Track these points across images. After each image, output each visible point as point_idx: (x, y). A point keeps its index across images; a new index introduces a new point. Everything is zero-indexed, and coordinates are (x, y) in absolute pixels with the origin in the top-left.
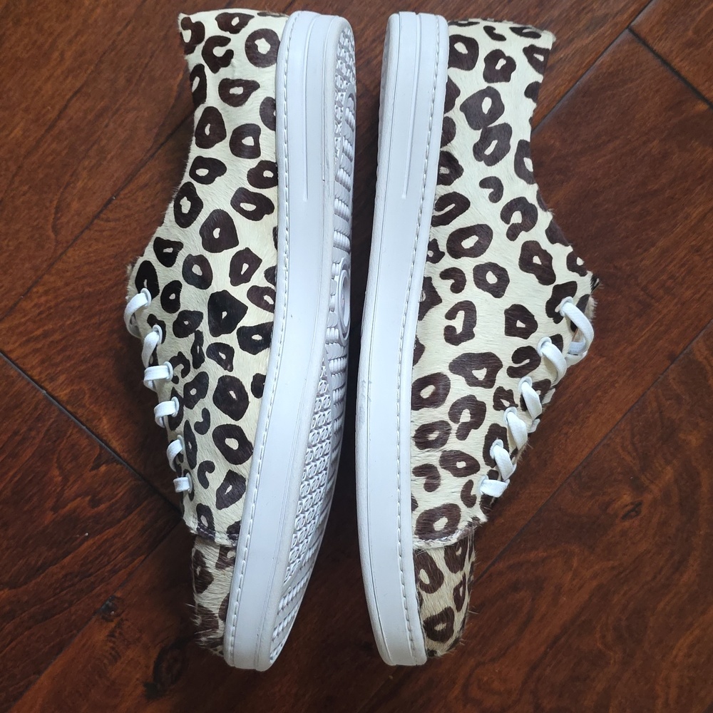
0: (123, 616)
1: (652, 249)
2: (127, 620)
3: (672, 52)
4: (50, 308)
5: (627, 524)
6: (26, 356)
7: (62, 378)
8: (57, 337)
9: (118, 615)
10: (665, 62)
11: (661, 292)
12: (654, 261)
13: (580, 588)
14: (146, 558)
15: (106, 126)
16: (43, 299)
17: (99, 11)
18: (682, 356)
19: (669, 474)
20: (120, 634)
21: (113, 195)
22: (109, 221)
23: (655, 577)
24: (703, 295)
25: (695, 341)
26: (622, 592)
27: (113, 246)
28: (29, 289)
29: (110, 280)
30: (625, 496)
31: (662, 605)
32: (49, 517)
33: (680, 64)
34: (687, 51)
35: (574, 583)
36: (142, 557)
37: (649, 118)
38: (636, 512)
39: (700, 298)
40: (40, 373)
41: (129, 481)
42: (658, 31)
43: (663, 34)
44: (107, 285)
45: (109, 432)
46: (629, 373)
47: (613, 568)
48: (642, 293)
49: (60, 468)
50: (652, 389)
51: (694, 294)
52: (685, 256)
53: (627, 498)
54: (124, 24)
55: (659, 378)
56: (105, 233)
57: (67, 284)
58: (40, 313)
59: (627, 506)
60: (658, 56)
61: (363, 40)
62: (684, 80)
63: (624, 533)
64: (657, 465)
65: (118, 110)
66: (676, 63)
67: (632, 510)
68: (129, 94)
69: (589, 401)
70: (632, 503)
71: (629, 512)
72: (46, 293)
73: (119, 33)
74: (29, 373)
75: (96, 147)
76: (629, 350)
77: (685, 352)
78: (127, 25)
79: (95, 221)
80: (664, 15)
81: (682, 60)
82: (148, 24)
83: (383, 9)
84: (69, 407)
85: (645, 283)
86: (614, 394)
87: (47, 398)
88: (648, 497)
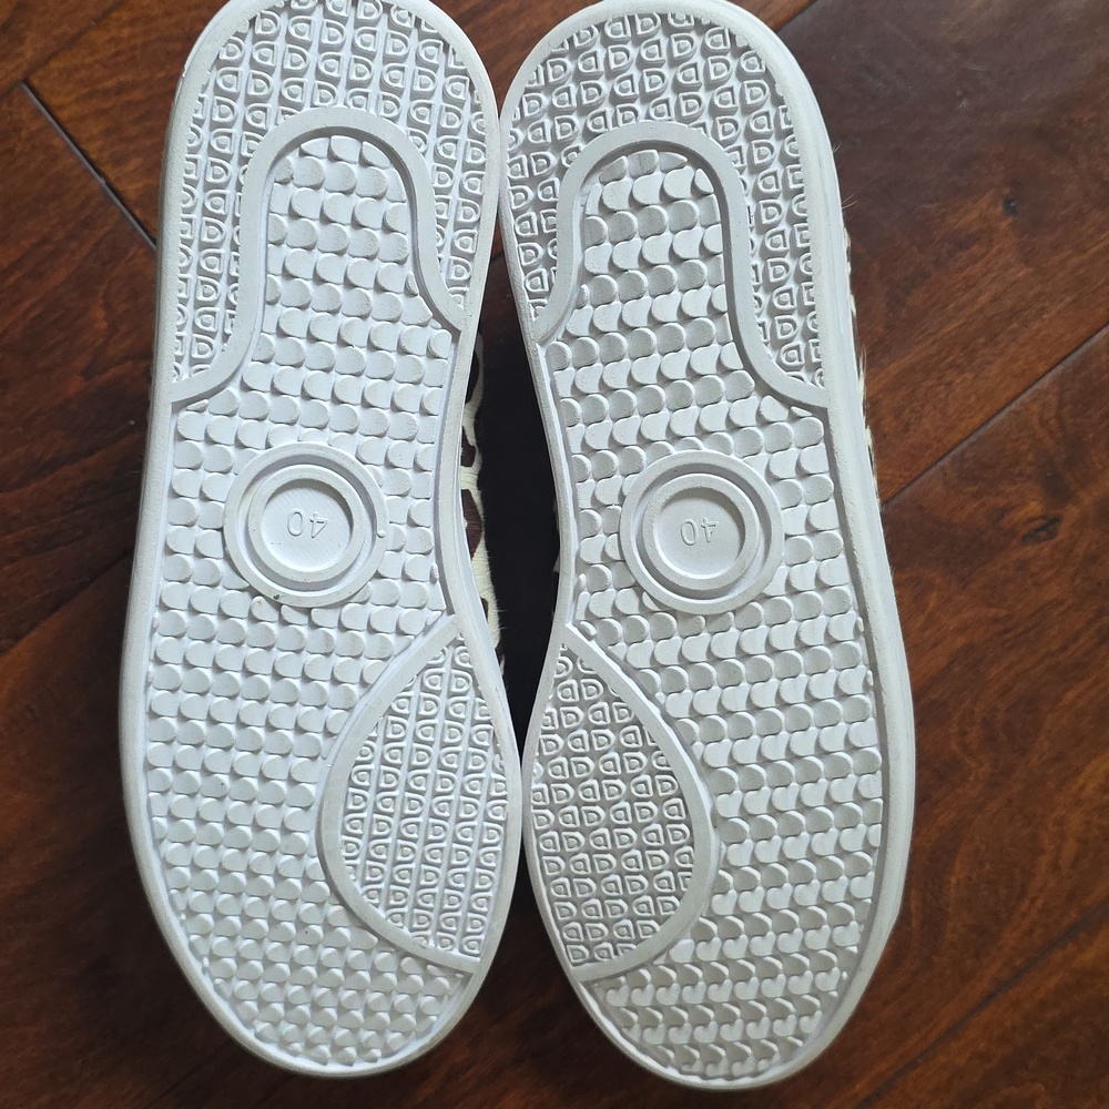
4: (134, 48)
5: (1030, 550)
6: (82, 119)
7: (135, 162)
8: (137, 95)
13: (935, 645)
16: (126, 32)
23: (1064, 648)
26: (1005, 664)
28: (106, 14)
30: (1033, 504)
31: (1070, 696)
32: (76, 385)
35: (927, 633)
38: (1049, 532)
40: (101, 150)
46: (1068, 299)
47: (996, 620)
49: (107, 306)
53: (1034, 507)
57: (168, 14)
58: (117, 54)
59: (1034, 519)
63: (1022, 566)
64: (1095, 459)
67: (1042, 528)
69: (996, 335)
70: (1043, 517)
71: (1038, 530)
72: (133, 22)
74: (83, 146)
76: (1075, 261)
84: (137, 212)
86: (1039, 330)
87: (104, 191)
88: (1072, 512)
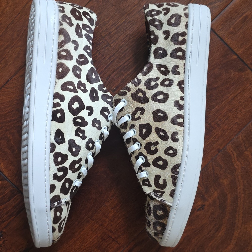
0: (5, 239)
1: (213, 110)
2: (6, 240)
3: (224, 36)
5: (199, 212)
9: (3, 239)
10: (222, 39)
11: (216, 126)
12: (214, 114)
14: (15, 217)
15: (9, 52)
17: (8, 8)
18: (222, 150)
19: (216, 194)
20: (4, 246)
21: (9, 79)
22: (8, 88)
23: (208, 234)
24: (231, 128)
25: (228, 145)
26: (196, 238)
27: (9, 98)
29: (7, 111)
30: (199, 202)
31: (211, 244)
33: (227, 40)
34: (230, 36)
36: (14, 217)
37: (215, 60)
38: (203, 209)
39: (230, 129)
41: (10, 187)
42: (220, 27)
43: (221, 29)
44: (6, 112)
45: (4, 169)
47: (193, 229)
48: (209, 126)
50: (211, 162)
51: (228, 127)
52: (226, 113)
54: (17, 13)
55: (214, 158)
56: (6, 93)
59: (199, 206)
60: (219, 37)
61: (108, 25)
62: (228, 46)
63: (198, 216)
64: (211, 191)
65: (13, 46)
66: (226, 40)
67: (201, 207)
68: (18, 41)
70: (201, 205)
71: (200, 208)
73: (15, 17)
75: (4, 60)
77: (224, 149)
78: (18, 14)
79: (2, 88)
80: (222, 21)
81: (228, 39)
82: (26, 14)
83: (116, 14)
85: (210, 122)
88: (207, 203)
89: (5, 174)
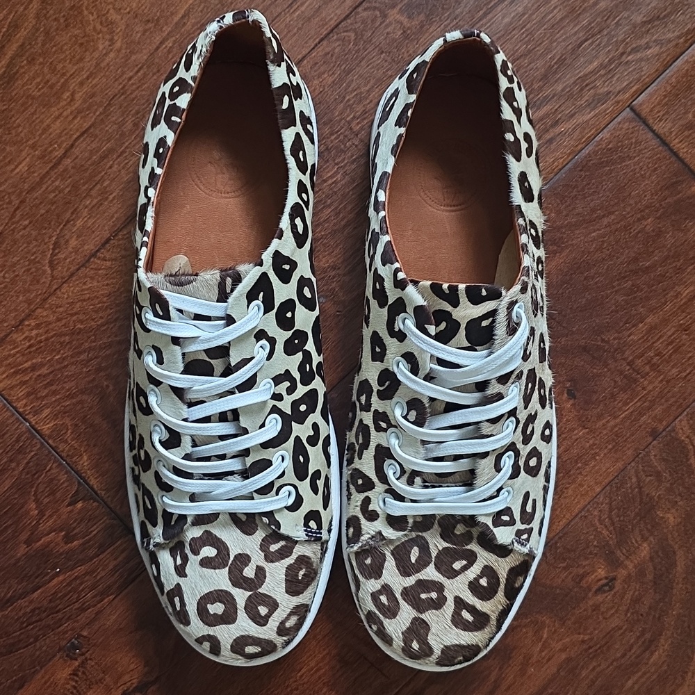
0: (87, 655)
1: (641, 325)
2: (90, 659)
3: (671, 133)
4: (40, 342)
5: (600, 598)
6: (12, 388)
7: (46, 412)
8: (44, 371)
9: (83, 654)
10: (664, 143)
11: (647, 368)
12: (643, 337)
13: (549, 660)
14: (115, 598)
15: (110, 167)
16: (34, 332)
17: (112, 55)
18: (664, 433)
19: (645, 550)
20: (83, 673)
21: (111, 235)
22: (106, 260)
23: (624, 655)
24: (688, 374)
25: (679, 419)
26: (591, 667)
27: (107, 285)
28: (22, 321)
29: (101, 318)
30: (600, 570)
31: (630, 683)
32: (23, 549)
33: (679, 145)
34: (686, 133)
35: (543, 654)
36: (111, 597)
37: (645, 196)
38: (610, 587)
39: (686, 376)
40: (25, 405)
41: (105, 518)
42: (659, 112)
43: (663, 115)
44: (99, 323)
45: (89, 469)
46: (610, 447)
47: (583, 641)
48: (628, 368)
49: (36, 501)
50: (633, 464)
51: (680, 372)
52: (673, 334)
53: (601, 572)
54: (136, 69)
55: (640, 453)
56: (100, 272)
57: (59, 320)
58: (30, 347)
59: (601, 580)
60: (657, 136)
61: (368, 101)
62: (681, 160)
63: (596, 608)
64: (633, 541)
65: (123, 152)
66: (675, 144)
67: (606, 585)
68: (135, 138)
69: (570, 471)
70: (606, 578)
71: (603, 586)
72: (38, 326)
73: (130, 78)
74: (14, 405)
75: (98, 186)
76: (612, 423)
77: (667, 430)
78: (138, 72)
79: (92, 259)
80: (665, 96)
81: (681, 142)
82: (158, 71)
83: (390, 73)
84: (50, 442)
85: (630, 358)
86: (595, 466)
87: (29, 430)
88: (622, 573)
89: (91, 483)
